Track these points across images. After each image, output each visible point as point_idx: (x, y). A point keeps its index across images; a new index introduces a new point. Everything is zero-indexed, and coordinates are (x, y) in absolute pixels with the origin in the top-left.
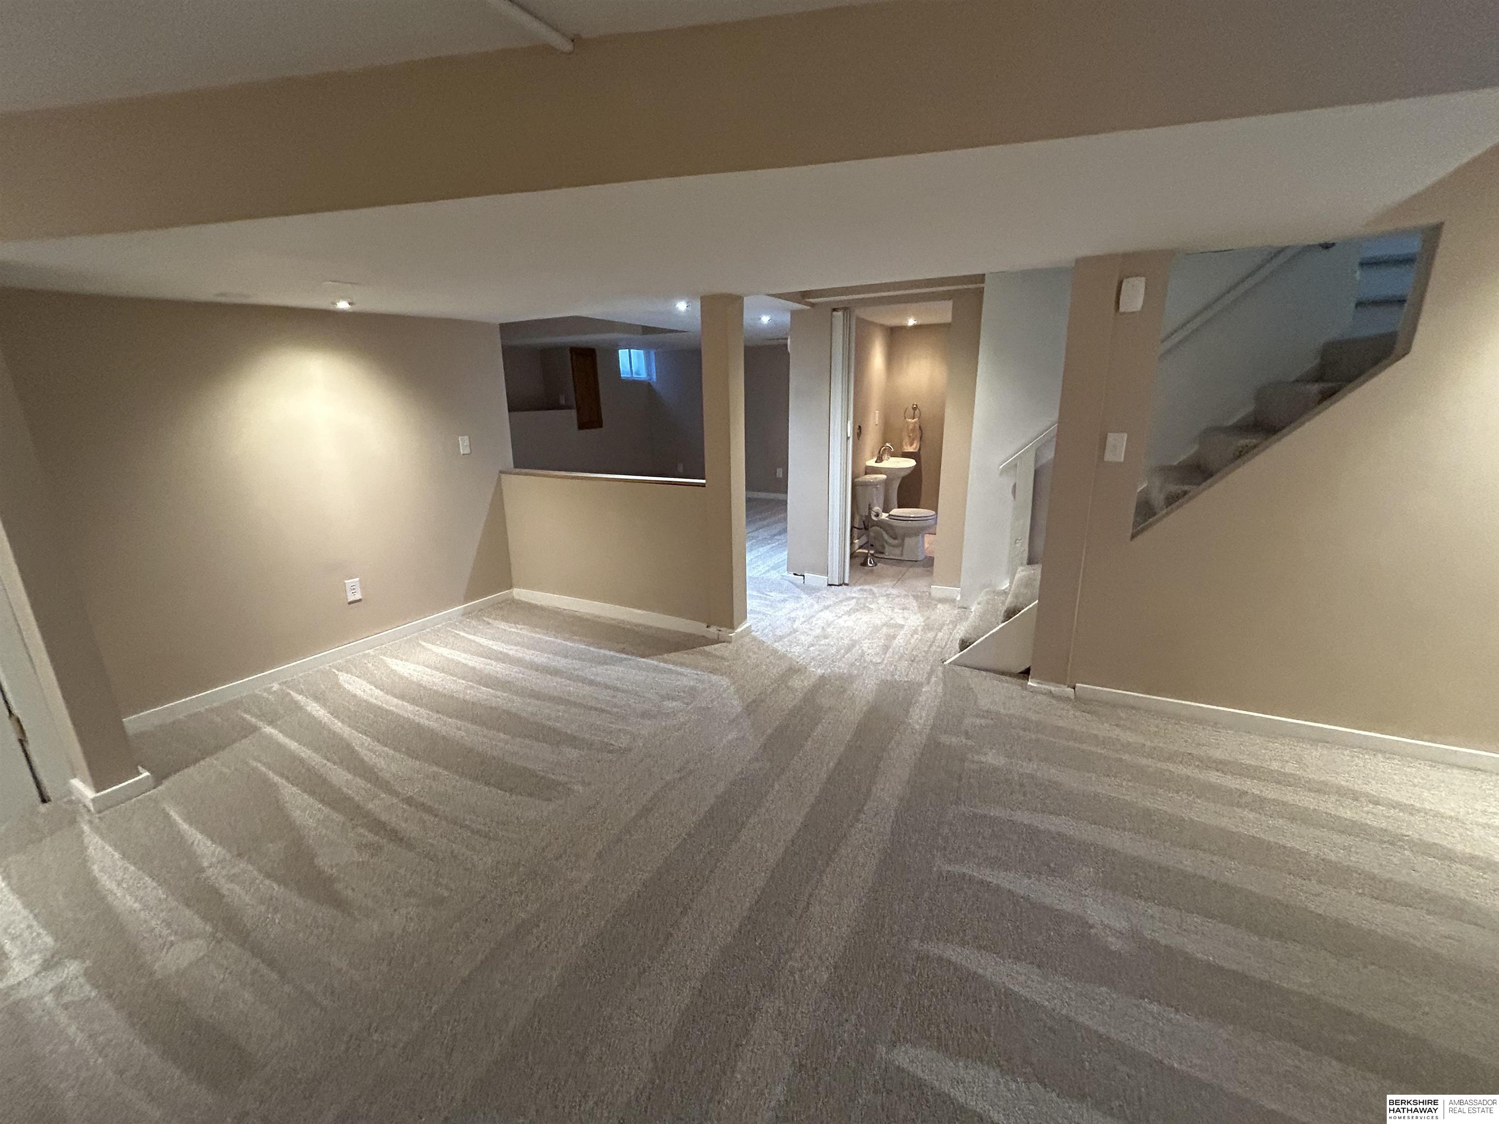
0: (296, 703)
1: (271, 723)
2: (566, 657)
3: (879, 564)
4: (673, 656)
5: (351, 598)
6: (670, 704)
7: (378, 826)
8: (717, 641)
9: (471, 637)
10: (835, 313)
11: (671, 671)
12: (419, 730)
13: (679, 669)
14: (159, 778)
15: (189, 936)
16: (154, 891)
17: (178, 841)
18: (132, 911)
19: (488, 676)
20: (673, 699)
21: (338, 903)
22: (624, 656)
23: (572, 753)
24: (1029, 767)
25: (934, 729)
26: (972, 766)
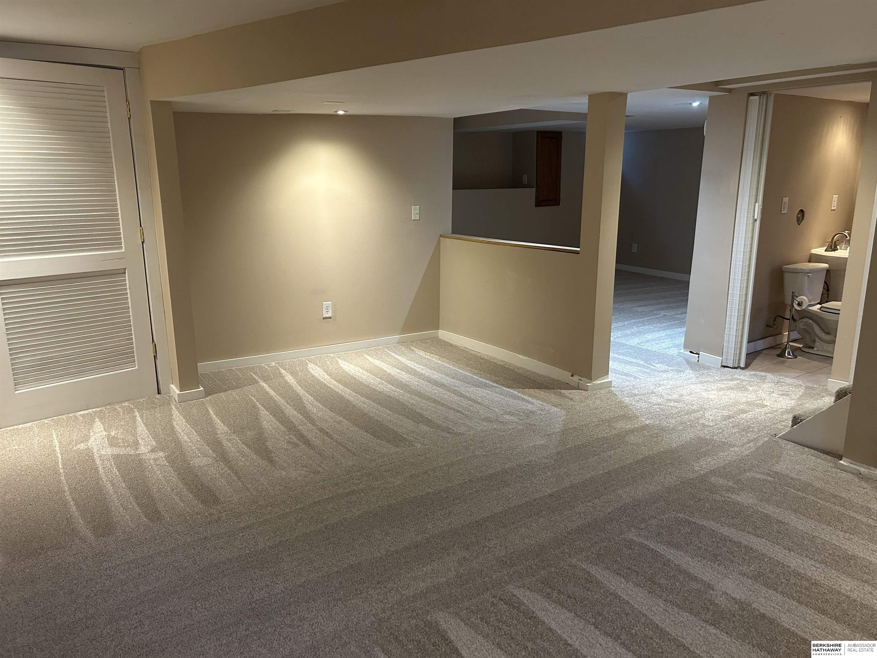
0: (280, 373)
1: (265, 381)
2: (453, 378)
4: (531, 391)
5: (325, 315)
6: (507, 417)
7: (300, 436)
8: (578, 388)
9: (398, 357)
10: (752, 98)
11: (523, 400)
12: (341, 398)
13: (530, 399)
14: (208, 393)
15: (205, 455)
16: (195, 437)
17: (210, 422)
18: (186, 442)
19: (397, 380)
20: (513, 414)
21: (271, 461)
22: (495, 385)
23: (424, 428)
24: (771, 510)
25: (713, 472)
26: (718, 498)
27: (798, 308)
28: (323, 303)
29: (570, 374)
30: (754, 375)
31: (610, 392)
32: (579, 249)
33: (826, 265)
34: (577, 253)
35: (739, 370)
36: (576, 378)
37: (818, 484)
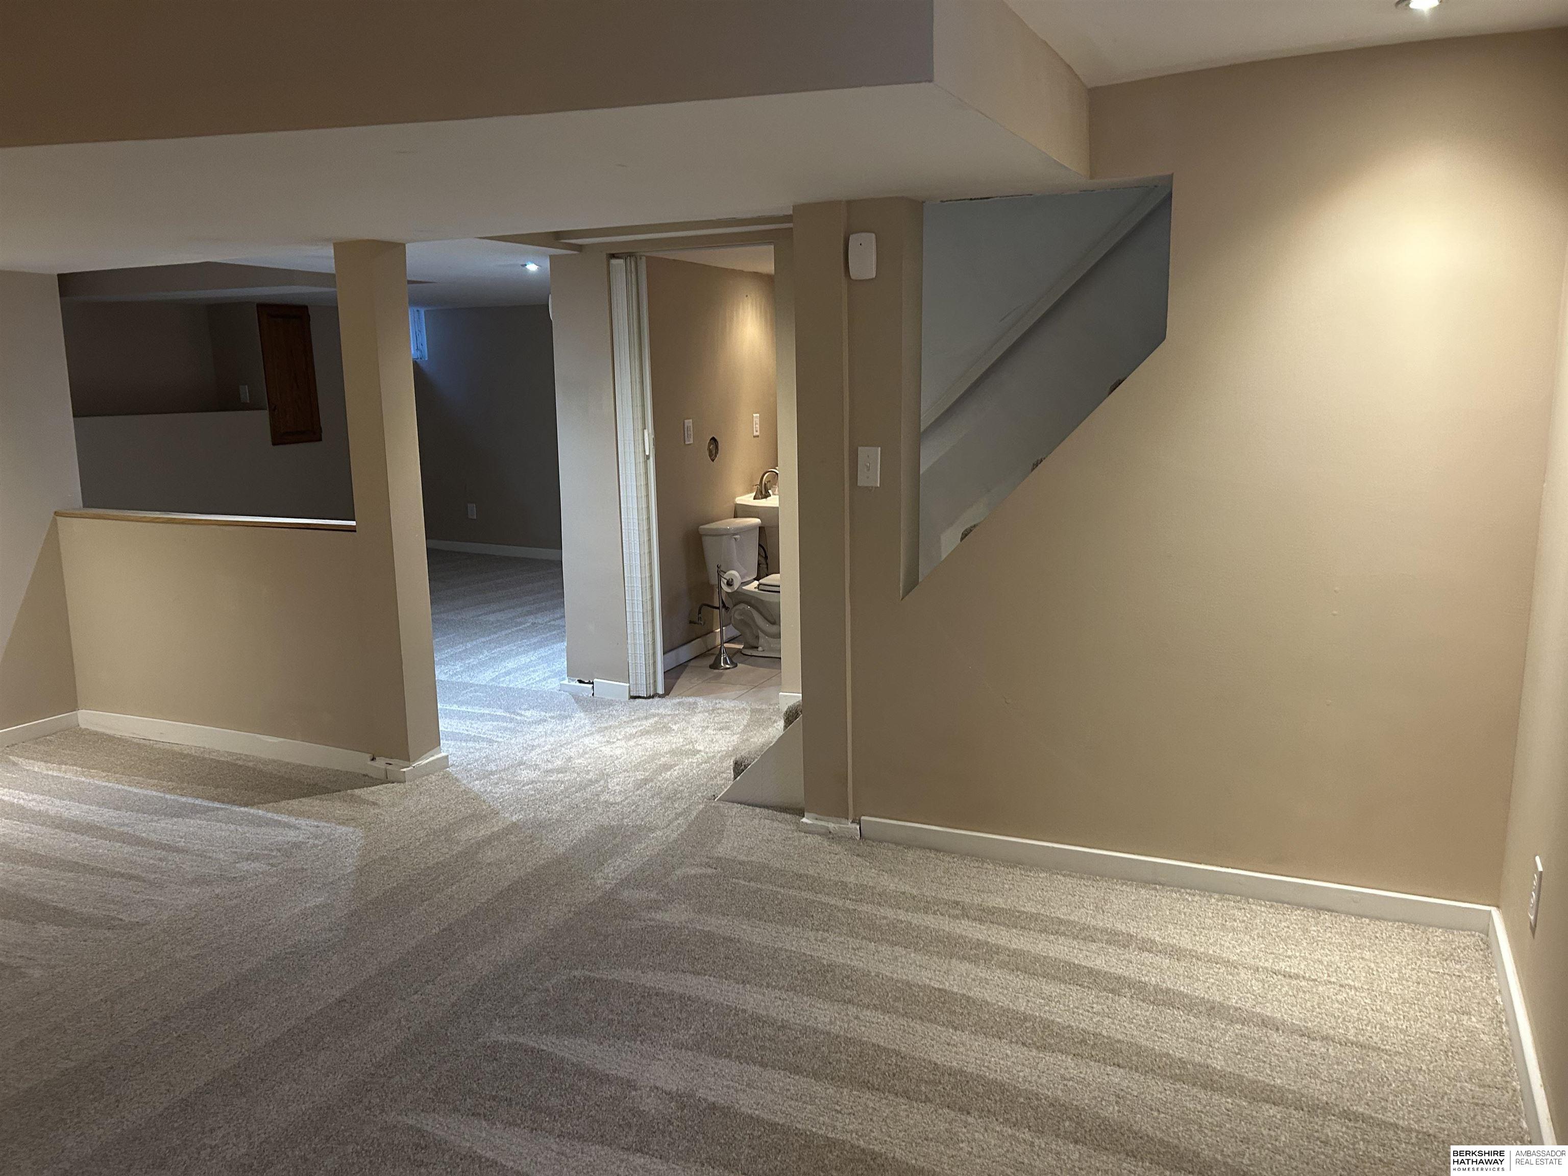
2: (118, 808)
3: (739, 665)
4: (295, 803)
6: (244, 866)
8: (386, 780)
10: (614, 262)
11: (278, 823)
13: (292, 820)
20: (254, 859)
22: (217, 805)
24: (715, 924)
25: (625, 883)
26: (636, 924)
27: (729, 590)
29: (368, 757)
30: (679, 703)
31: (447, 776)
32: (353, 523)
33: (757, 521)
34: (351, 530)
35: (657, 699)
36: (380, 763)
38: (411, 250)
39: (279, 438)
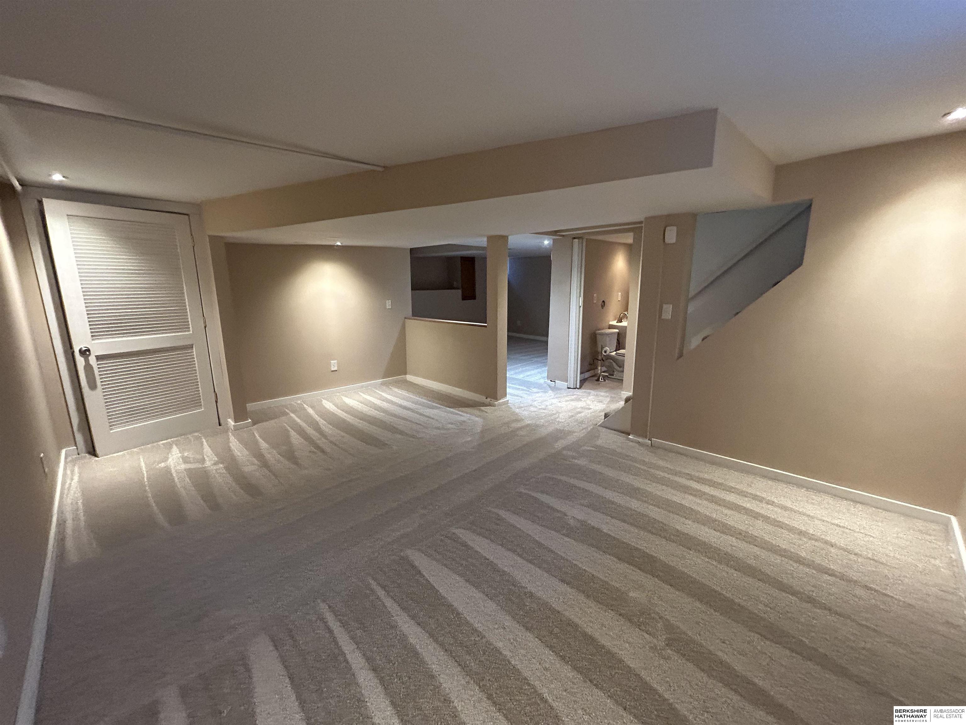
0: (304, 407)
1: (293, 413)
2: (416, 404)
3: (607, 381)
4: (463, 409)
5: (333, 369)
6: (450, 426)
7: (318, 447)
9: (381, 393)
10: (575, 240)
11: (459, 414)
12: (344, 421)
13: (463, 414)
14: (254, 423)
15: (253, 464)
16: (246, 452)
17: (256, 443)
18: (238, 456)
19: (380, 407)
20: (452, 424)
21: (298, 464)
22: (442, 406)
23: (399, 436)
24: (595, 467)
25: (564, 449)
26: (568, 462)
27: (605, 354)
28: (332, 362)
29: (485, 398)
30: (584, 392)
31: (508, 407)
32: (486, 325)
33: (617, 331)
35: (576, 389)
36: (489, 400)
37: (619, 450)
38: (510, 237)
39: (464, 298)
